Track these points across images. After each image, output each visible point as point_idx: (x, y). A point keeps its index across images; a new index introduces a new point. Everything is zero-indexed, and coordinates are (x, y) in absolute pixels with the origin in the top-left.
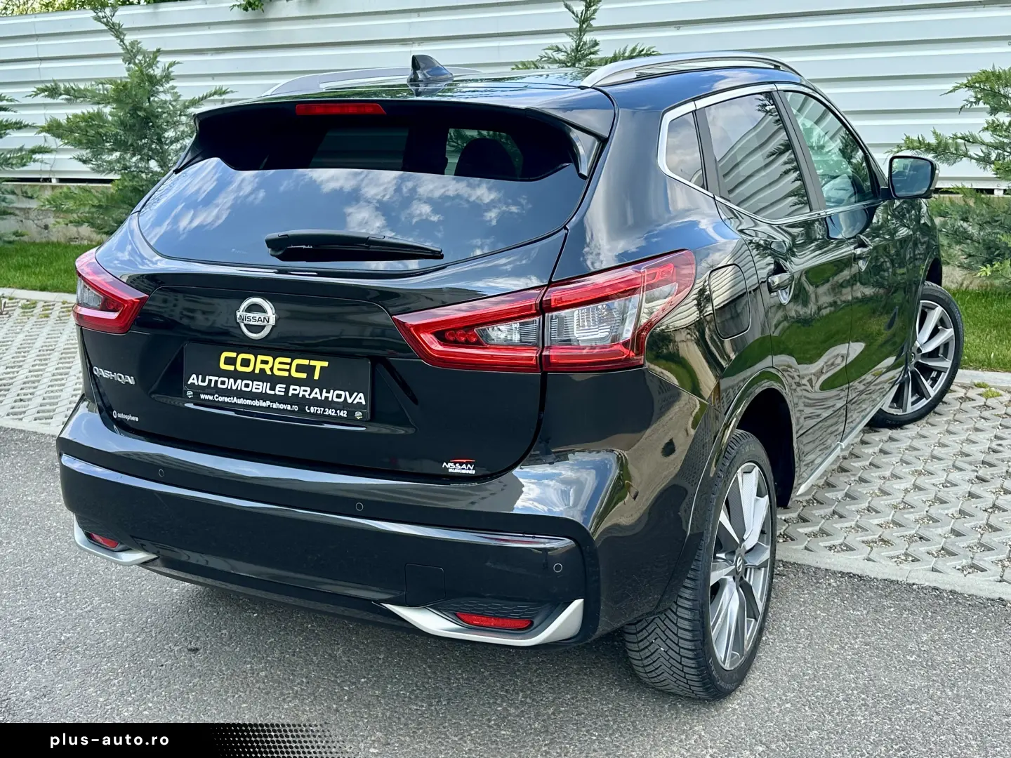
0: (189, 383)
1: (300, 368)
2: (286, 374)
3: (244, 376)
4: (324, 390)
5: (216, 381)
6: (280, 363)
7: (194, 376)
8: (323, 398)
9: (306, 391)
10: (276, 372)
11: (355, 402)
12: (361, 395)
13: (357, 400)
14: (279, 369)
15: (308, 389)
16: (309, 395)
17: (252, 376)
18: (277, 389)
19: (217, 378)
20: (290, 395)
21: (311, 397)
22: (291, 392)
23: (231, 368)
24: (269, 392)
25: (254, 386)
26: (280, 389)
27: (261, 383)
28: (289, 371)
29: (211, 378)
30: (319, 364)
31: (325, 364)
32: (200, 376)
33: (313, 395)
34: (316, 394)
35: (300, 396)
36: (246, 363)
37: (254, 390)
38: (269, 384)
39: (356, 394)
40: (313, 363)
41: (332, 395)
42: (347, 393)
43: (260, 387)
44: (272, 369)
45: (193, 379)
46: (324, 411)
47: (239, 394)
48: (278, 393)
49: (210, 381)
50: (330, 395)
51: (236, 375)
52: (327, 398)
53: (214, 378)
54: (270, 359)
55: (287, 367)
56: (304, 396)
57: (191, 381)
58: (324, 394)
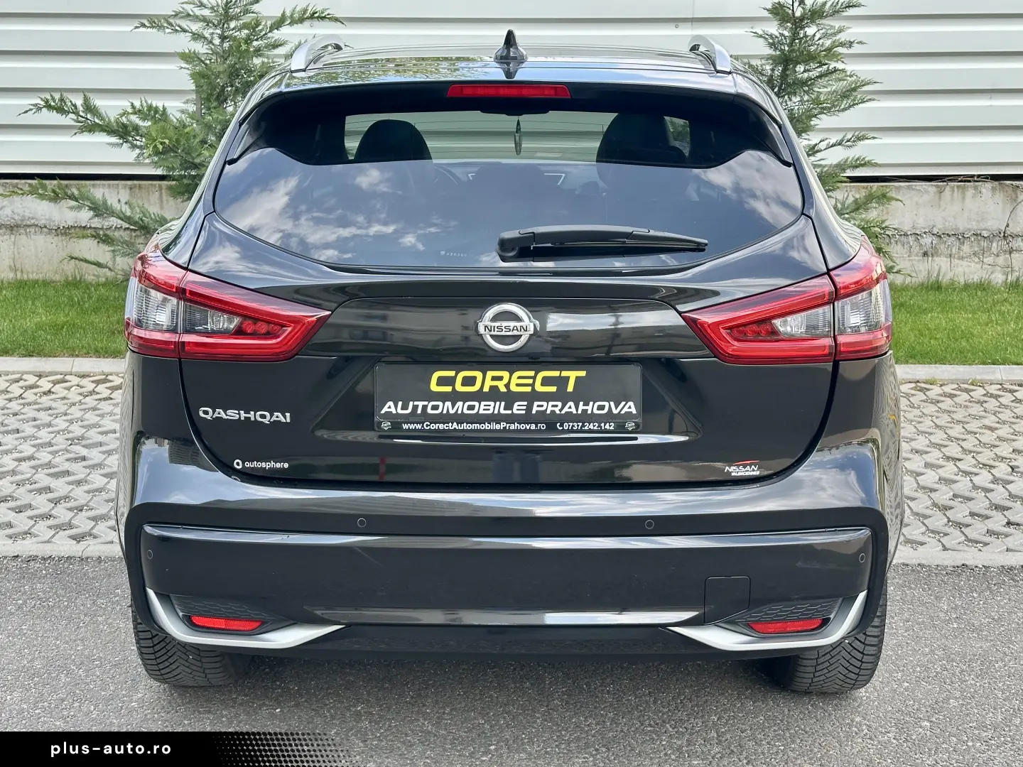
0: (383, 412)
1: (546, 382)
2: (529, 389)
3: (465, 397)
4: (581, 403)
5: (425, 407)
6: (519, 378)
7: (391, 403)
8: (580, 412)
9: (557, 406)
10: (514, 388)
11: (623, 412)
12: (631, 404)
13: (626, 409)
14: (518, 385)
15: (560, 404)
16: (561, 410)
17: (479, 396)
18: (515, 407)
19: (426, 403)
20: (534, 412)
21: (563, 412)
22: (535, 409)
23: (449, 389)
24: (502, 411)
25: (482, 407)
26: (519, 408)
27: (492, 404)
28: (533, 385)
29: (416, 403)
30: (573, 375)
31: (583, 374)
32: (400, 403)
33: (566, 409)
34: (570, 407)
35: (548, 412)
36: (469, 381)
37: (481, 412)
38: (503, 403)
39: (623, 403)
40: (565, 374)
41: (592, 408)
42: (612, 403)
43: (491, 408)
44: (507, 386)
45: (389, 407)
46: (583, 426)
47: (460, 418)
48: (515, 411)
49: (415, 407)
50: (589, 408)
51: (455, 397)
52: (585, 411)
53: (421, 404)
54: (505, 374)
55: (530, 381)
56: (553, 412)
57: (385, 409)
58: (581, 407)
